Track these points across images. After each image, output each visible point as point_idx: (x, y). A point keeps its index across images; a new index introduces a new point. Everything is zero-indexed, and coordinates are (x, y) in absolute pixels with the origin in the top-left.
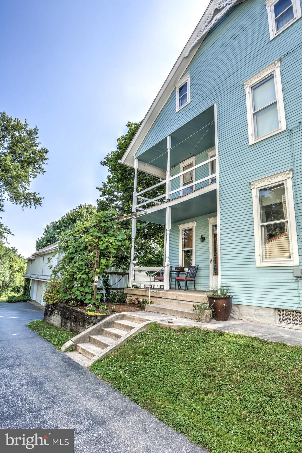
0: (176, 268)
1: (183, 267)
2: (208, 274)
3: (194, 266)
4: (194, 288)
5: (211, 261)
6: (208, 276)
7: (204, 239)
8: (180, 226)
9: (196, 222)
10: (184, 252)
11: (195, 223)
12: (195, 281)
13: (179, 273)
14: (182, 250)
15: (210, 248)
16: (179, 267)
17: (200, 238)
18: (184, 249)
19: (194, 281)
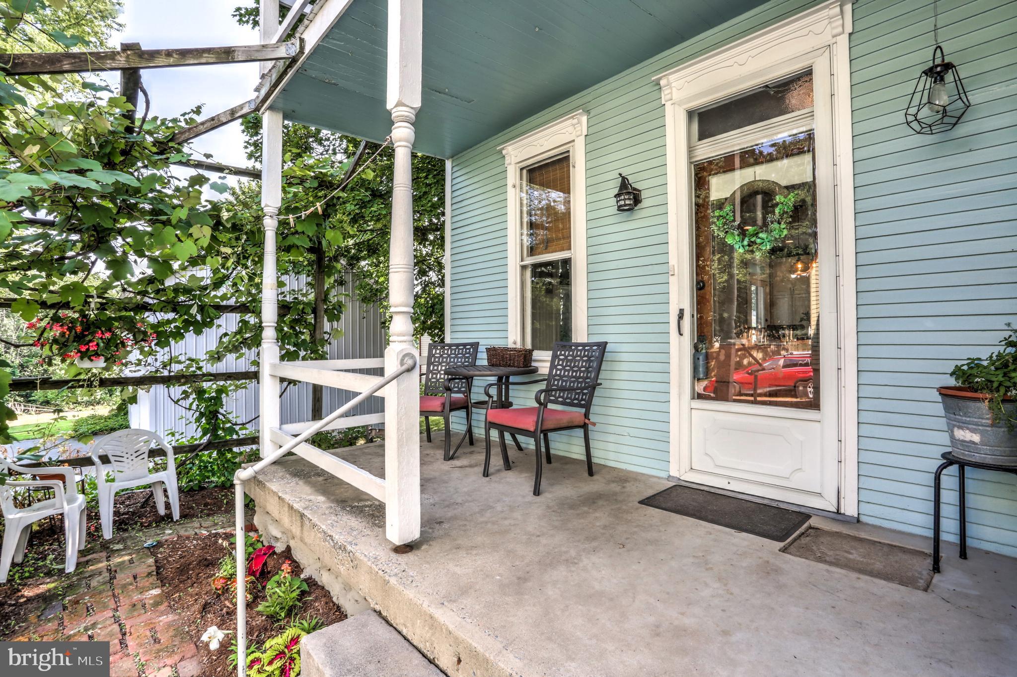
0: (493, 352)
1: (529, 346)
2: (662, 387)
3: (584, 345)
4: (583, 450)
5: (681, 316)
6: (662, 397)
7: (637, 200)
8: (510, 148)
9: (588, 112)
10: (528, 273)
11: (579, 122)
12: (590, 427)
13: (503, 382)
14: (519, 263)
15: (672, 247)
16: (511, 345)
17: (616, 191)
18: (529, 261)
19: (585, 427)
